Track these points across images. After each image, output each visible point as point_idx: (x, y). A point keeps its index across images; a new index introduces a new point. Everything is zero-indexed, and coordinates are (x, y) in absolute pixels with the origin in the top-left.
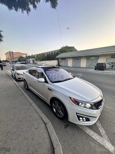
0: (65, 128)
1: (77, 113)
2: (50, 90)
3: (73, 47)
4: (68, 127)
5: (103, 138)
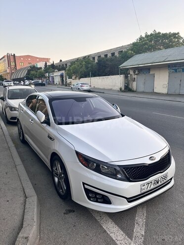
0: (64, 214)
1: (84, 184)
3: (176, 35)
4: (71, 213)
5: (132, 240)
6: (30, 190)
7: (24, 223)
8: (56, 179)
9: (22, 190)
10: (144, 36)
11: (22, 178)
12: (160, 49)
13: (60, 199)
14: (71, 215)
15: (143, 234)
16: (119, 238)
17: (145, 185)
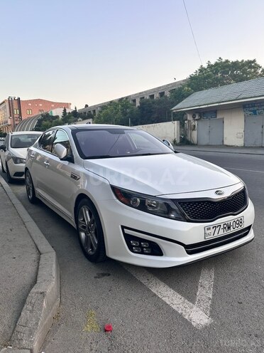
0: (96, 277)
1: (123, 227)
2: (75, 177)
5: (194, 303)
6: (45, 245)
8: (83, 235)
9: (34, 246)
10: (205, 66)
11: (33, 235)
12: (230, 84)
14: (106, 278)
15: (211, 297)
16: (175, 302)
17: (210, 229)
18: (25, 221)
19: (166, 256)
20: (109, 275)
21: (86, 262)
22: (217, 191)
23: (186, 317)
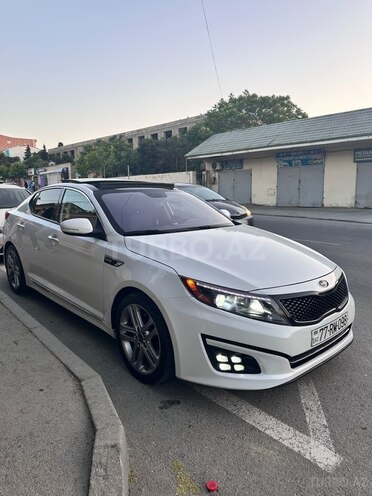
0: (161, 408)
1: (204, 337)
2: (113, 262)
3: (283, 101)
4: (175, 406)
5: (308, 435)
6: (81, 368)
7: (97, 423)
8: (127, 346)
10: (227, 100)
11: (54, 350)
13: (141, 385)
14: (174, 409)
15: (326, 423)
16: (284, 436)
17: (317, 332)
18: (30, 327)
19: (265, 373)
20: (179, 402)
21: (137, 385)
22: (321, 282)
23: (308, 457)
